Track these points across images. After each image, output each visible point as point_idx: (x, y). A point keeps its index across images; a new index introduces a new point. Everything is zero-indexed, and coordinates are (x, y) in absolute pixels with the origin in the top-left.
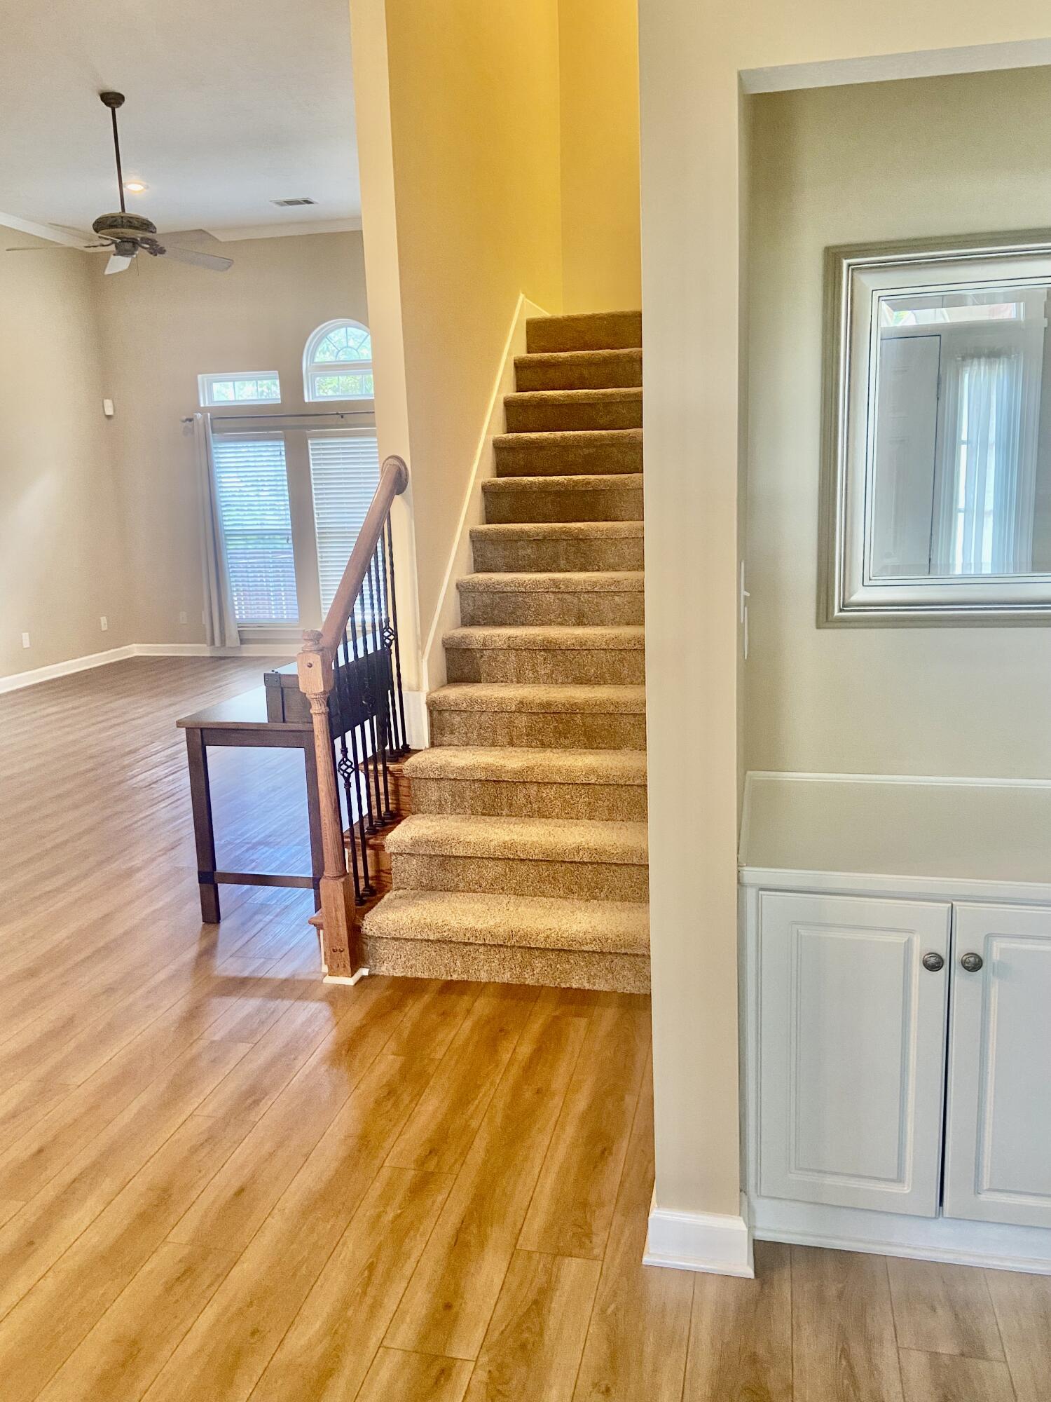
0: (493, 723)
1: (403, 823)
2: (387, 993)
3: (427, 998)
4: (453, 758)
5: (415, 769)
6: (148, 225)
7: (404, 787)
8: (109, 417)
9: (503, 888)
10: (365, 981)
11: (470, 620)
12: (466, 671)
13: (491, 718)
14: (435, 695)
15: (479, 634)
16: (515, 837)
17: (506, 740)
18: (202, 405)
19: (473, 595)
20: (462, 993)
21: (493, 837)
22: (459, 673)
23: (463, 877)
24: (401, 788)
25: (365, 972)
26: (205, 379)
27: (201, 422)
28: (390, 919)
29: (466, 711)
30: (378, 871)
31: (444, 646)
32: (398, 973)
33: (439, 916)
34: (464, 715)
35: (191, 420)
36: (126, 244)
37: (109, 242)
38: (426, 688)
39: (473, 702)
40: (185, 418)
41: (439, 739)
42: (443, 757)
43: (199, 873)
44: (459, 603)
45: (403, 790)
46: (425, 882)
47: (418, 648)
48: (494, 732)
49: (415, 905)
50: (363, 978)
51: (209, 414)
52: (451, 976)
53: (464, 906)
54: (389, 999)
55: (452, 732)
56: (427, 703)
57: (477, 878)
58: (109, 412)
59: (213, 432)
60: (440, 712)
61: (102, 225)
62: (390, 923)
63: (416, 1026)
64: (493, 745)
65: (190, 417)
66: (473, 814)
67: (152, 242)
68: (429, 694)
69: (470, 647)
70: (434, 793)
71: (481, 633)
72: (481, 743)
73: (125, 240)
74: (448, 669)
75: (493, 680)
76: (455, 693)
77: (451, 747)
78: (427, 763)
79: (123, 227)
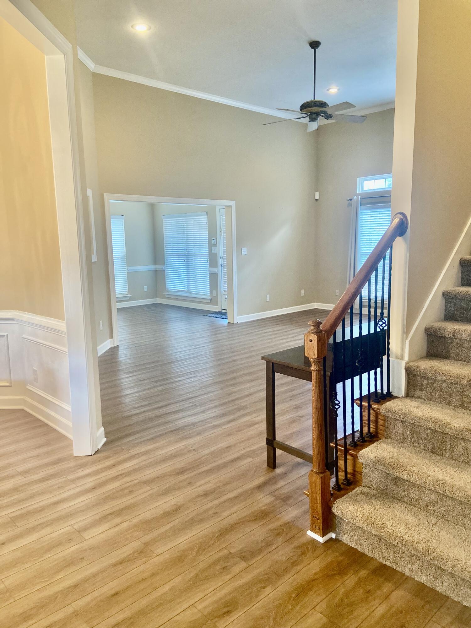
0: (450, 390)
1: (375, 444)
2: (341, 558)
3: (363, 573)
4: (415, 410)
5: (388, 410)
6: (324, 104)
7: (381, 420)
8: (317, 200)
9: (435, 511)
10: (332, 542)
11: (449, 317)
12: (439, 350)
13: (449, 386)
14: (411, 364)
15: (451, 327)
16: (447, 478)
17: (459, 403)
18: (358, 192)
19: (454, 301)
20: (387, 580)
21: (431, 473)
22: (435, 351)
23: (407, 493)
24: (379, 420)
25: (333, 535)
26: (361, 180)
27: (356, 200)
28: (350, 509)
29: (432, 379)
30: (354, 470)
31: (425, 332)
32: (353, 545)
33: (382, 519)
34: (430, 381)
35: (351, 200)
36: (313, 115)
37: (306, 115)
38: (406, 358)
39: (437, 373)
40: (348, 199)
41: (412, 392)
42: (409, 406)
43: (267, 439)
44: (444, 305)
45: (381, 422)
46: (382, 487)
47: (403, 332)
48: (451, 396)
49: (370, 504)
50: (331, 539)
51: (360, 196)
52: (386, 562)
53: (402, 516)
54: (339, 563)
55: (421, 390)
56: (405, 368)
57: (417, 497)
58: (317, 197)
59: (361, 205)
60: (415, 376)
61: (304, 107)
62: (349, 512)
63: (347, 594)
64: (449, 404)
65: (351, 198)
66: (425, 450)
67: (325, 112)
68: (407, 363)
69: (443, 335)
70: (400, 429)
71: (452, 327)
72: (441, 401)
73: (312, 113)
74: (428, 348)
75: (458, 359)
76: (426, 365)
77: (419, 399)
78: (396, 409)
79: (312, 107)
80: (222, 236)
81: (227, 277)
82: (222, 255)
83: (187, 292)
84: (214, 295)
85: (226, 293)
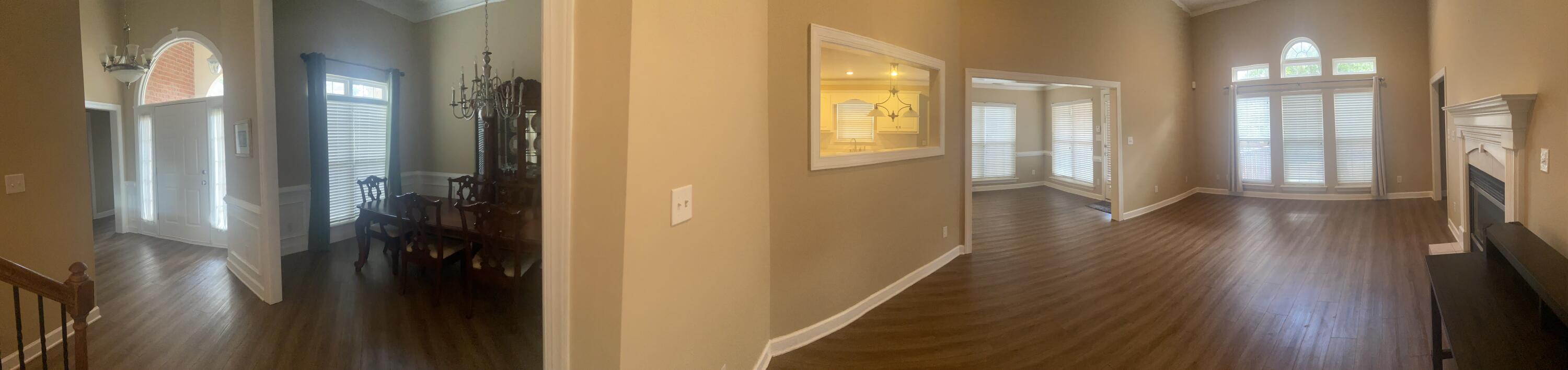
8: (1194, 89)
18: (1233, 81)
26: (1235, 69)
27: (1232, 89)
35: (1227, 88)
40: (1225, 87)
51: (1236, 85)
58: (1194, 86)
59: (1237, 94)
80: (1106, 124)
81: (1111, 167)
82: (1107, 144)
83: (1072, 178)
84: (1098, 184)
85: (1110, 183)
